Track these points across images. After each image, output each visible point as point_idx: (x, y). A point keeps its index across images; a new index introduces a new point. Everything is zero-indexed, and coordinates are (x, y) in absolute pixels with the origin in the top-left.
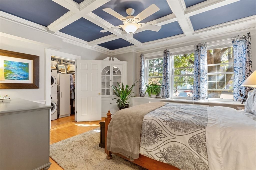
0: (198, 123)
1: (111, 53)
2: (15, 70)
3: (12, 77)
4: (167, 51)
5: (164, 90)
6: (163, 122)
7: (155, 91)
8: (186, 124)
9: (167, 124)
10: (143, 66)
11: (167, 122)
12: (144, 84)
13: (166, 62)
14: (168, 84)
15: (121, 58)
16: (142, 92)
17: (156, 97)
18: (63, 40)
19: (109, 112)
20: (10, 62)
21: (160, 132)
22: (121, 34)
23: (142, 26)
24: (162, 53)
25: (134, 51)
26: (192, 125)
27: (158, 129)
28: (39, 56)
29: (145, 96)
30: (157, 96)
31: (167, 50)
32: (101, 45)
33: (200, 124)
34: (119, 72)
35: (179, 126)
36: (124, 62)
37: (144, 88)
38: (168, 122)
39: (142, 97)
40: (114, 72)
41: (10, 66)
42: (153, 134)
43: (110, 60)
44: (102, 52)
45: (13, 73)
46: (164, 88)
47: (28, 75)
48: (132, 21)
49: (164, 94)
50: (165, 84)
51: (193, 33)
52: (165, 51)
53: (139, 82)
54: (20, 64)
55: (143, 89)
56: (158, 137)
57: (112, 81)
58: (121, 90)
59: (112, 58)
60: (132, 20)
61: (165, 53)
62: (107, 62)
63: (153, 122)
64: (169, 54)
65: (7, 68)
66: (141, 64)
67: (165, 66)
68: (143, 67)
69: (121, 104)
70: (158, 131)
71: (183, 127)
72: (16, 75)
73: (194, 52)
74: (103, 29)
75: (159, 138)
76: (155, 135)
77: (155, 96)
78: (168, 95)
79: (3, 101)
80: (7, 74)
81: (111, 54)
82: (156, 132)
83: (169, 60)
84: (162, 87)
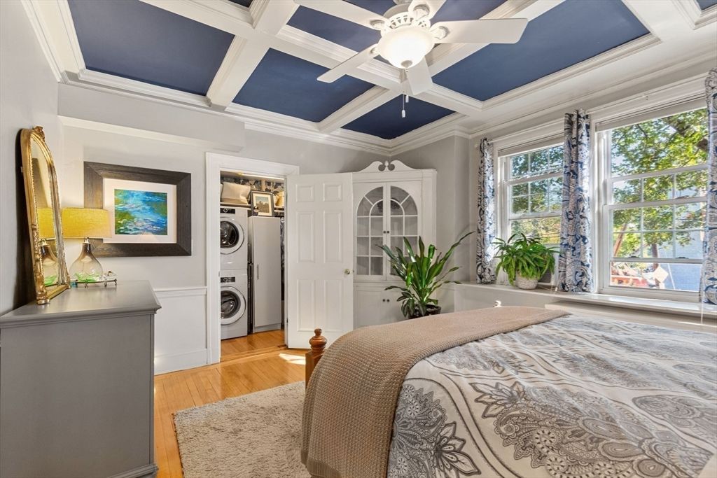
0: (647, 442)
1: (390, 150)
2: (138, 211)
3: (132, 228)
4: (579, 116)
5: (568, 261)
6: (477, 401)
7: (529, 264)
8: (577, 434)
9: (489, 413)
10: (491, 178)
11: (492, 403)
12: (494, 240)
13: (574, 156)
14: (584, 238)
15: (415, 161)
16: (485, 269)
17: (538, 288)
18: (247, 126)
19: (318, 332)
20: (128, 191)
21: (458, 444)
22: (398, 81)
23: (447, 32)
24: (559, 127)
25: (456, 133)
26: (610, 450)
27: (450, 430)
28: (190, 174)
29: (498, 280)
30: (539, 281)
31: (577, 111)
32: (353, 126)
33: (662, 449)
34: (411, 205)
35: (542, 438)
36: (423, 170)
37: (492, 252)
38: (495, 406)
39: (487, 283)
40: (394, 206)
41: (128, 201)
42: (429, 446)
43: (382, 168)
44: (359, 149)
45: (133, 218)
46: (569, 254)
47: (166, 223)
48: (408, 21)
49: (567, 275)
50: (570, 240)
51: (697, 24)
52: (571, 116)
53: (474, 232)
54: (147, 195)
55: (489, 259)
56: (449, 467)
57: (388, 232)
58: (414, 261)
59: (386, 163)
60: (405, 20)
61: (570, 123)
62: (373, 176)
63: (439, 394)
64: (588, 127)
65: (120, 207)
66: (481, 172)
67: (571, 171)
68: (490, 183)
69: (411, 306)
70: (450, 439)
71: (558, 448)
72: (140, 224)
73: (708, 103)
74: (326, 70)
75: (450, 470)
76: (439, 451)
77: (532, 282)
78: (584, 280)
79: (106, 286)
80: (122, 222)
81: (390, 152)
82: (441, 440)
83: (591, 146)
84: (558, 250)
